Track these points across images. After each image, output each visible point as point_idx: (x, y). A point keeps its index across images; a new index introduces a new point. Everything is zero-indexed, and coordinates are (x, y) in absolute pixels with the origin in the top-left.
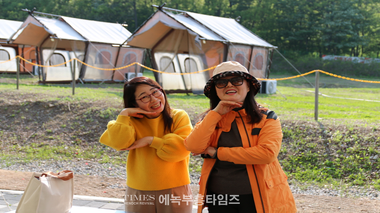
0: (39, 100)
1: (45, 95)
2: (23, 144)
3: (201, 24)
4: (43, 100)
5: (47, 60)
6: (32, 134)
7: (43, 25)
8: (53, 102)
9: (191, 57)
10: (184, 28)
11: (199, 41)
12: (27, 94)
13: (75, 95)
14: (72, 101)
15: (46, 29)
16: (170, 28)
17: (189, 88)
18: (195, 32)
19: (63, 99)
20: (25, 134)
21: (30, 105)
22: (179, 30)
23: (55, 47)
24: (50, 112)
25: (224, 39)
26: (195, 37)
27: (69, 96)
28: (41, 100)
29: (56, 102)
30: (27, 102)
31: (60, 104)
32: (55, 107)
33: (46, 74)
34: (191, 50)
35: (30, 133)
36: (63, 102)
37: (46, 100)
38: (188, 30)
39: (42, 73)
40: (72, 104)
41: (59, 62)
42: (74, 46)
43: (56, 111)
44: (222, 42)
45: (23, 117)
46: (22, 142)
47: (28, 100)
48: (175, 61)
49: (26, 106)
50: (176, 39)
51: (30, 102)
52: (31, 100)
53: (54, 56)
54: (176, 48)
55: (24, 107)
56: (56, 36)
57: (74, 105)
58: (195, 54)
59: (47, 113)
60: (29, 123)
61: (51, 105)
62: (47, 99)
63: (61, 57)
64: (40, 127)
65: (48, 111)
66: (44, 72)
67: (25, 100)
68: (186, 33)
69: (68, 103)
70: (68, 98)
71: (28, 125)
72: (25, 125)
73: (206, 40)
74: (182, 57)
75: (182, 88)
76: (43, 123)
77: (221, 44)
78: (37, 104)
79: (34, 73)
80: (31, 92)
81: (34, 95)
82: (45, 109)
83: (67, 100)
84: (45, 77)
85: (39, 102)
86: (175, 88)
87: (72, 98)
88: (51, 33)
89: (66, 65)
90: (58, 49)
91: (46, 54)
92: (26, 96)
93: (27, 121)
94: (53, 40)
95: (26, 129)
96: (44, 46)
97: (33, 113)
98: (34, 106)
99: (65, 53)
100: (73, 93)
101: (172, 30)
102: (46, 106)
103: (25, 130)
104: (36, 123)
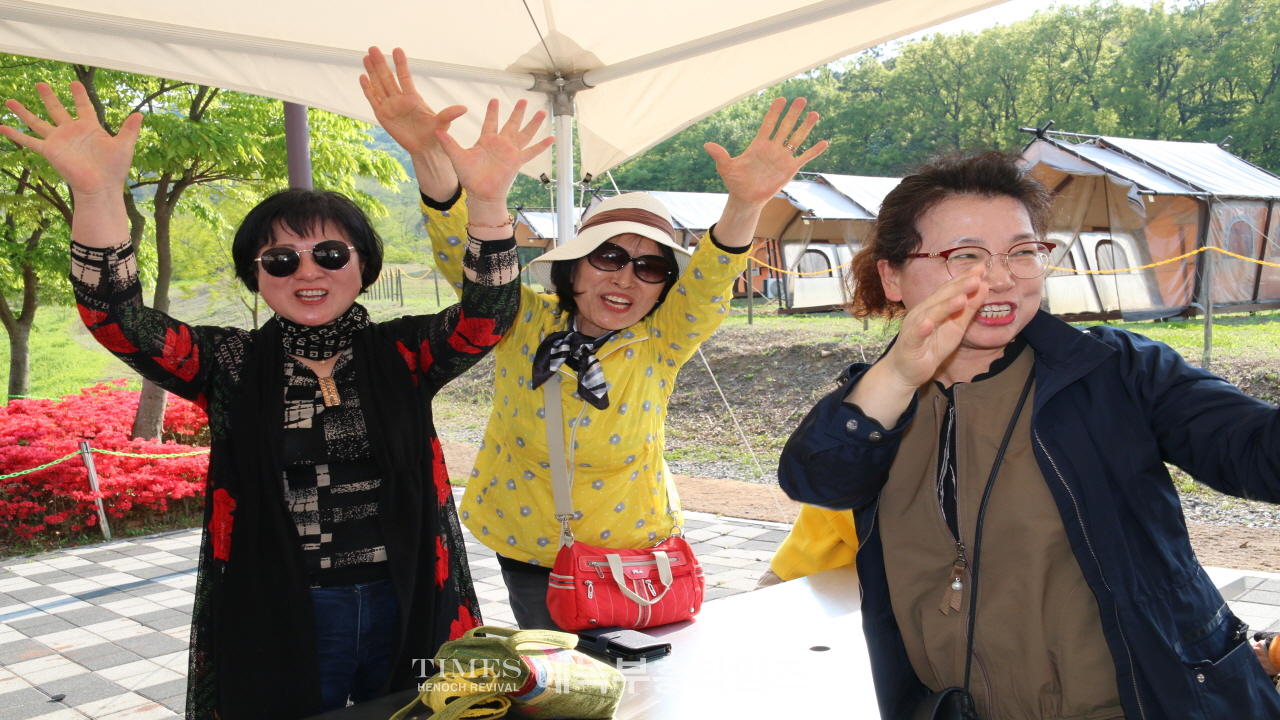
0: (798, 343)
1: (808, 332)
2: (777, 433)
3: (1137, 160)
4: (807, 342)
5: (794, 266)
6: (793, 412)
7: (786, 194)
8: (828, 346)
9: (1114, 238)
10: (1101, 173)
11: (1139, 198)
12: (772, 332)
13: (870, 330)
14: (866, 342)
15: (792, 202)
16: (1064, 173)
17: (1109, 308)
18: (1127, 179)
19: (847, 338)
20: (778, 412)
21: (782, 355)
22: (1084, 178)
23: (809, 238)
24: (823, 367)
25: (1199, 189)
26: (1128, 188)
27: (857, 333)
28: (803, 343)
29: (835, 345)
30: (774, 347)
31: (842, 350)
32: (833, 355)
33: (792, 295)
34: (1115, 222)
35: (788, 411)
36: (850, 345)
37: (814, 343)
38: (1109, 175)
39: (783, 293)
40: (868, 349)
41: (817, 268)
42: (849, 233)
43: (837, 363)
44: (1194, 198)
45: (770, 379)
46: (774, 428)
47: (776, 344)
48: (1075, 251)
49: (773, 356)
50: (1076, 200)
51: (782, 348)
52: (783, 344)
53: (807, 255)
54: (1078, 220)
55: (768, 358)
56: (813, 215)
57: (874, 349)
58: (1125, 230)
59: (819, 369)
60: (784, 390)
61: (824, 353)
62: (814, 340)
63: (821, 257)
64: (807, 398)
65: (819, 365)
66: (789, 290)
67: (770, 345)
68: (1103, 185)
69: (859, 346)
70: (856, 337)
71: (781, 394)
72: (776, 395)
73: (1155, 194)
74: (1090, 240)
75: (1094, 308)
76: (812, 389)
77: (1192, 202)
78: (796, 351)
79: (766, 293)
80: (779, 329)
81: (787, 334)
82: (813, 361)
83: (855, 340)
84: (792, 300)
85: (800, 347)
86: (1078, 310)
87: (866, 337)
88: (801, 209)
89: (831, 274)
90: (814, 241)
91: (792, 252)
92: (770, 336)
93: (780, 387)
94: (807, 222)
95: (779, 402)
96: (786, 237)
97: (789, 369)
98: (790, 355)
99: (827, 249)
100: (866, 328)
101: (1068, 179)
102: (813, 355)
103: (777, 405)
104: (798, 389)
